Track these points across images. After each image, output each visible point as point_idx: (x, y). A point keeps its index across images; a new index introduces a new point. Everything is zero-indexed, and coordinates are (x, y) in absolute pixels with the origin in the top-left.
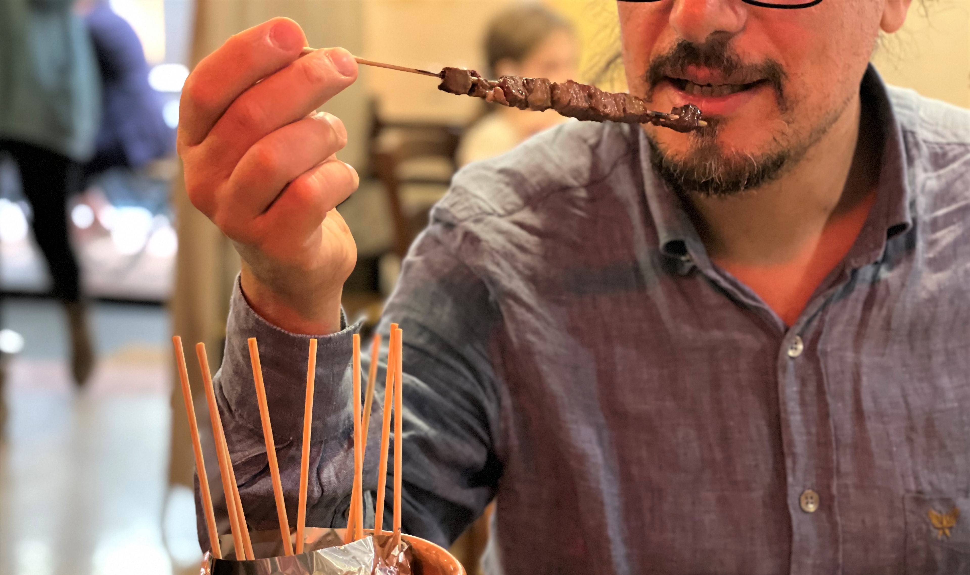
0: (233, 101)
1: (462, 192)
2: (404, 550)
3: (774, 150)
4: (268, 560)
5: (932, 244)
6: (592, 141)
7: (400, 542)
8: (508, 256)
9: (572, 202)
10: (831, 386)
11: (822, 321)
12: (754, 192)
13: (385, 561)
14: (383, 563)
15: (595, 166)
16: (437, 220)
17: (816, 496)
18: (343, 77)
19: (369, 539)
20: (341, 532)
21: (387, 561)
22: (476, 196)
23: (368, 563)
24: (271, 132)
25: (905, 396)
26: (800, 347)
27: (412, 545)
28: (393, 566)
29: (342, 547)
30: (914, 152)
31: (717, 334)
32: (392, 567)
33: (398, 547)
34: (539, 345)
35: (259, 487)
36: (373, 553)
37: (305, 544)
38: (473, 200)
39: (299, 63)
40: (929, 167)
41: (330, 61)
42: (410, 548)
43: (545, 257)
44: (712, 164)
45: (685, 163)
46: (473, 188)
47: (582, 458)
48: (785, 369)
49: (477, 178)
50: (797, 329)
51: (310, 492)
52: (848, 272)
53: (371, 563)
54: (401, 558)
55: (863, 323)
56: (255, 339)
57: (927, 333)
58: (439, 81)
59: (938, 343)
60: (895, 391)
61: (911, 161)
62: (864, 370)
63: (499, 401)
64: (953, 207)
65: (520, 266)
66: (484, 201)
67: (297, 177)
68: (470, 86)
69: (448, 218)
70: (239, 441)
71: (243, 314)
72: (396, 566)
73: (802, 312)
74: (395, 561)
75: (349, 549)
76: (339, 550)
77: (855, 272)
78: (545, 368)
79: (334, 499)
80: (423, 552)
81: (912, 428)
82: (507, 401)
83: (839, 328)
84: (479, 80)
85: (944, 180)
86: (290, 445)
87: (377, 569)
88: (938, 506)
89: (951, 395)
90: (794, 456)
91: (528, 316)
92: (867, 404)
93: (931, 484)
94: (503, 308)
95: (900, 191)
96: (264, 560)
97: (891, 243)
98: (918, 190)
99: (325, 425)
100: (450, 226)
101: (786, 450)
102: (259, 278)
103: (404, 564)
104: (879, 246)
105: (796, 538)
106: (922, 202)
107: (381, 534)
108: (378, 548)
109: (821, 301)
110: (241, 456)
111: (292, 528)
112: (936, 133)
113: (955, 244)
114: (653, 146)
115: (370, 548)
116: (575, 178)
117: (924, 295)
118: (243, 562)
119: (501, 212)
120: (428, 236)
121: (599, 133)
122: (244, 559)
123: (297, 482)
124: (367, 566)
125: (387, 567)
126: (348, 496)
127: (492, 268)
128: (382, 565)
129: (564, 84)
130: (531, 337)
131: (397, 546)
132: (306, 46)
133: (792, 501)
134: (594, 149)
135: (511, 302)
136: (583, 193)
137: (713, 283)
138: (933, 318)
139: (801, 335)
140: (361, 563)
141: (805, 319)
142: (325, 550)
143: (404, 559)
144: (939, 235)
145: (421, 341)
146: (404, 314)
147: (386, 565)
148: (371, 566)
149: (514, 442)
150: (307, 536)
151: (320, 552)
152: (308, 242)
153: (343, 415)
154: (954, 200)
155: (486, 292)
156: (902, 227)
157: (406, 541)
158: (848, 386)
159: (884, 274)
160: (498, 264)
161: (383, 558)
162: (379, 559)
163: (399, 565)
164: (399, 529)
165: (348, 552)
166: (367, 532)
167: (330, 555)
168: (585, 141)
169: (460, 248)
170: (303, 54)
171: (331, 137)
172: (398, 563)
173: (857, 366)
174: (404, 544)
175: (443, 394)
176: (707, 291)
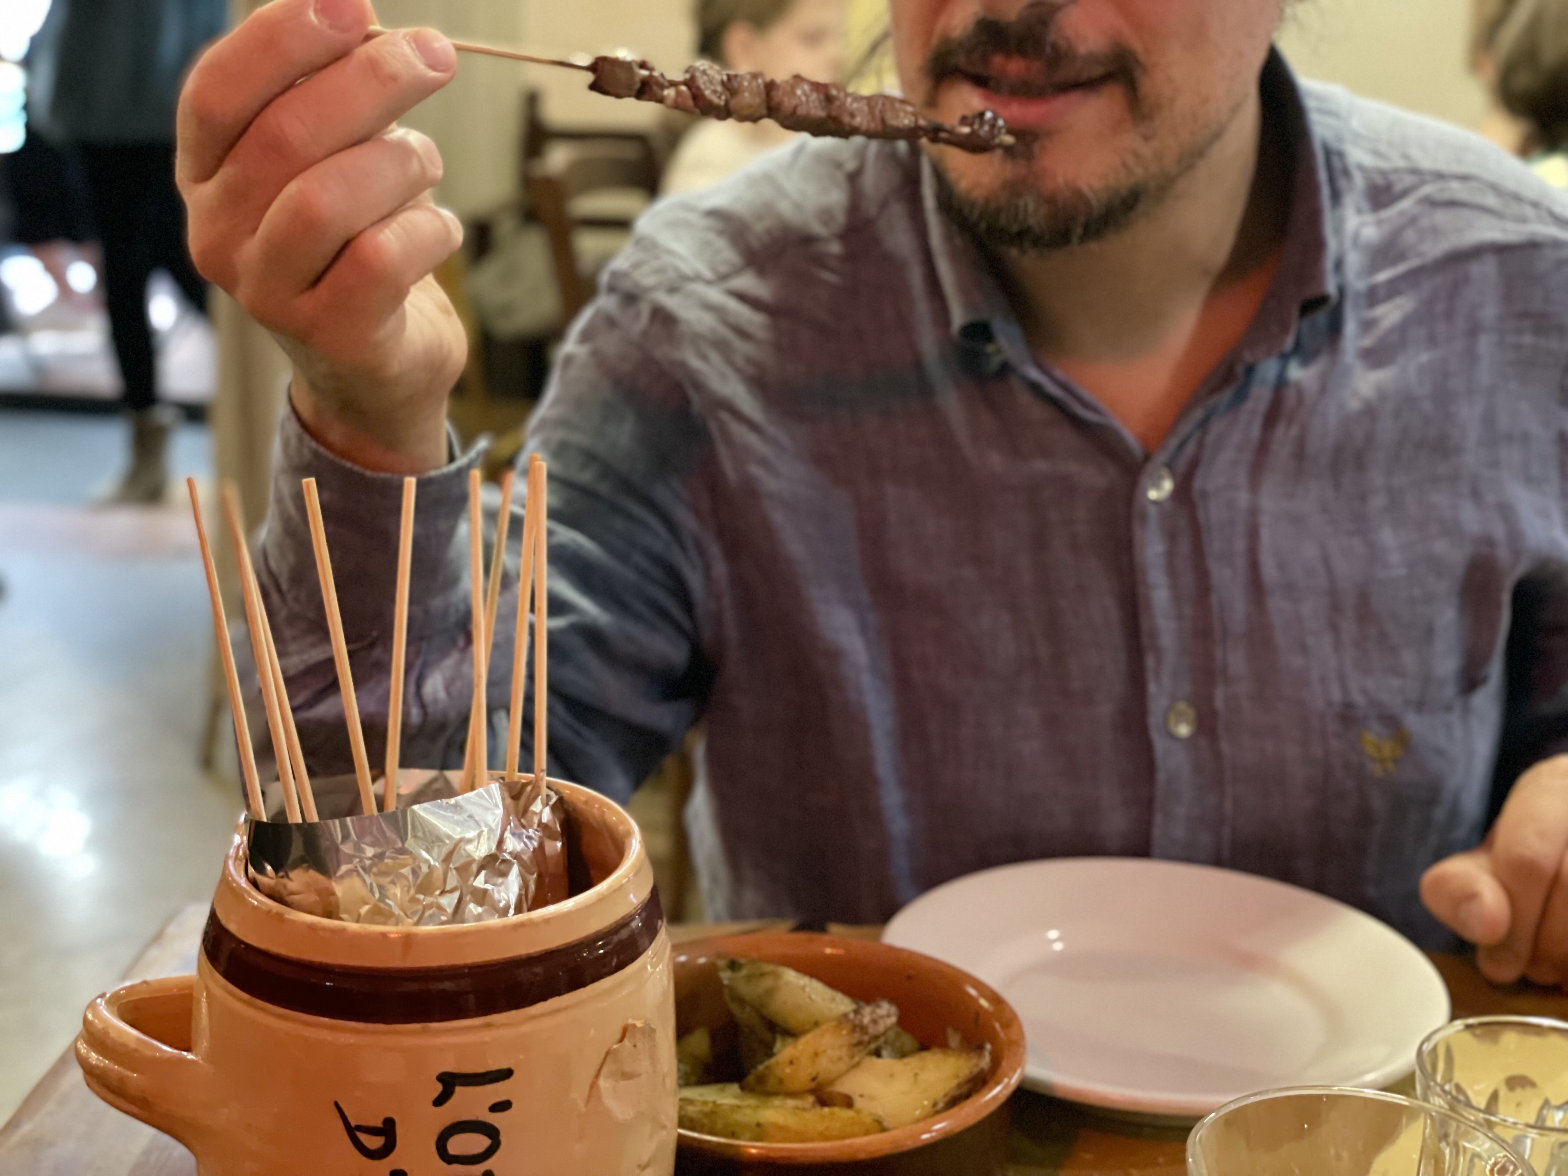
0: (257, 114)
1: (649, 246)
2: (551, 803)
3: (1123, 182)
4: (337, 822)
5: (1367, 325)
6: (851, 165)
7: (545, 791)
8: (721, 346)
9: (820, 261)
10: (1214, 544)
11: (1201, 444)
12: (1093, 246)
13: (520, 821)
14: (518, 823)
15: (855, 206)
16: (612, 289)
17: (1191, 713)
18: (432, 74)
19: (495, 787)
20: (455, 777)
21: (523, 821)
22: (670, 252)
23: (493, 825)
24: (321, 160)
25: (1326, 560)
26: (1168, 485)
27: (564, 795)
28: (533, 829)
29: (452, 801)
30: (1342, 183)
31: (1041, 465)
32: (531, 830)
33: (542, 800)
34: (768, 482)
35: (323, 710)
36: (500, 809)
37: (399, 795)
38: (666, 259)
39: (363, 51)
40: (1365, 205)
41: (412, 48)
42: (561, 800)
43: (778, 347)
44: (1029, 203)
45: (987, 201)
46: (667, 239)
47: (835, 655)
48: (1143, 518)
49: (674, 224)
50: (1161, 457)
51: (406, 715)
52: (1240, 369)
53: (497, 824)
54: (547, 815)
55: (1263, 448)
56: (312, 481)
57: (1360, 462)
58: (589, 77)
59: (1377, 478)
60: (1310, 551)
61: (1336, 197)
62: (1265, 520)
63: (707, 569)
64: (1401, 268)
65: (739, 360)
66: (681, 258)
67: (361, 233)
68: (638, 85)
69: (626, 285)
70: (294, 638)
71: (294, 442)
72: (538, 829)
73: (1170, 430)
74: (536, 820)
75: (462, 803)
76: (447, 805)
77: (1250, 370)
78: (778, 517)
79: (442, 726)
80: (581, 806)
81: (1336, 608)
82: (720, 570)
83: (1226, 456)
84: (651, 76)
85: (1387, 228)
86: (372, 645)
87: (507, 834)
88: (1376, 726)
89: (1395, 558)
90: (1158, 652)
91: (752, 439)
92: (1269, 570)
93: (1365, 692)
94: (713, 427)
95: (1317, 245)
96: (330, 822)
97: (1306, 324)
98: (1348, 243)
99: (427, 612)
100: (630, 298)
101: (1145, 640)
102: (314, 386)
103: (551, 825)
104: (1285, 330)
105: (1161, 776)
106: (1354, 261)
107: (516, 779)
108: (509, 801)
109: (1198, 414)
110: (297, 662)
111: (376, 772)
112: (1376, 153)
113: (1403, 327)
114: (939, 176)
115: (496, 802)
116: (825, 224)
117: (1354, 405)
118: (298, 825)
119: (708, 274)
120: (598, 313)
121: (861, 155)
122: (300, 821)
123: (385, 700)
124: (491, 830)
125: (524, 831)
126: (464, 721)
127: (695, 363)
128: (516, 827)
129: (787, 82)
130: (755, 470)
131: (540, 797)
132: (373, 24)
133: (1154, 720)
134: (854, 178)
135: (725, 416)
136: (835, 248)
137: (1035, 388)
138: (1370, 438)
139: (1170, 466)
140: (482, 824)
141: (1173, 442)
142: (426, 805)
143: (551, 818)
144: (1380, 310)
145: (586, 477)
146: (559, 435)
147: (521, 828)
148: (497, 829)
149: (732, 631)
150: (401, 783)
151: (417, 809)
152: (381, 334)
153: (456, 596)
154: (1401, 257)
155: (686, 401)
156: (1322, 300)
157: (554, 789)
158: (1240, 545)
159: (1296, 372)
160: (704, 358)
161: (517, 816)
162: (511, 818)
163: (543, 827)
164: (542, 771)
165: (461, 808)
166: (495, 777)
167: (433, 813)
168: (838, 165)
169: (645, 334)
170: (369, 37)
171: (415, 166)
172: (540, 824)
173: (1254, 512)
174: (552, 793)
175: (622, 557)
176: (1024, 398)
